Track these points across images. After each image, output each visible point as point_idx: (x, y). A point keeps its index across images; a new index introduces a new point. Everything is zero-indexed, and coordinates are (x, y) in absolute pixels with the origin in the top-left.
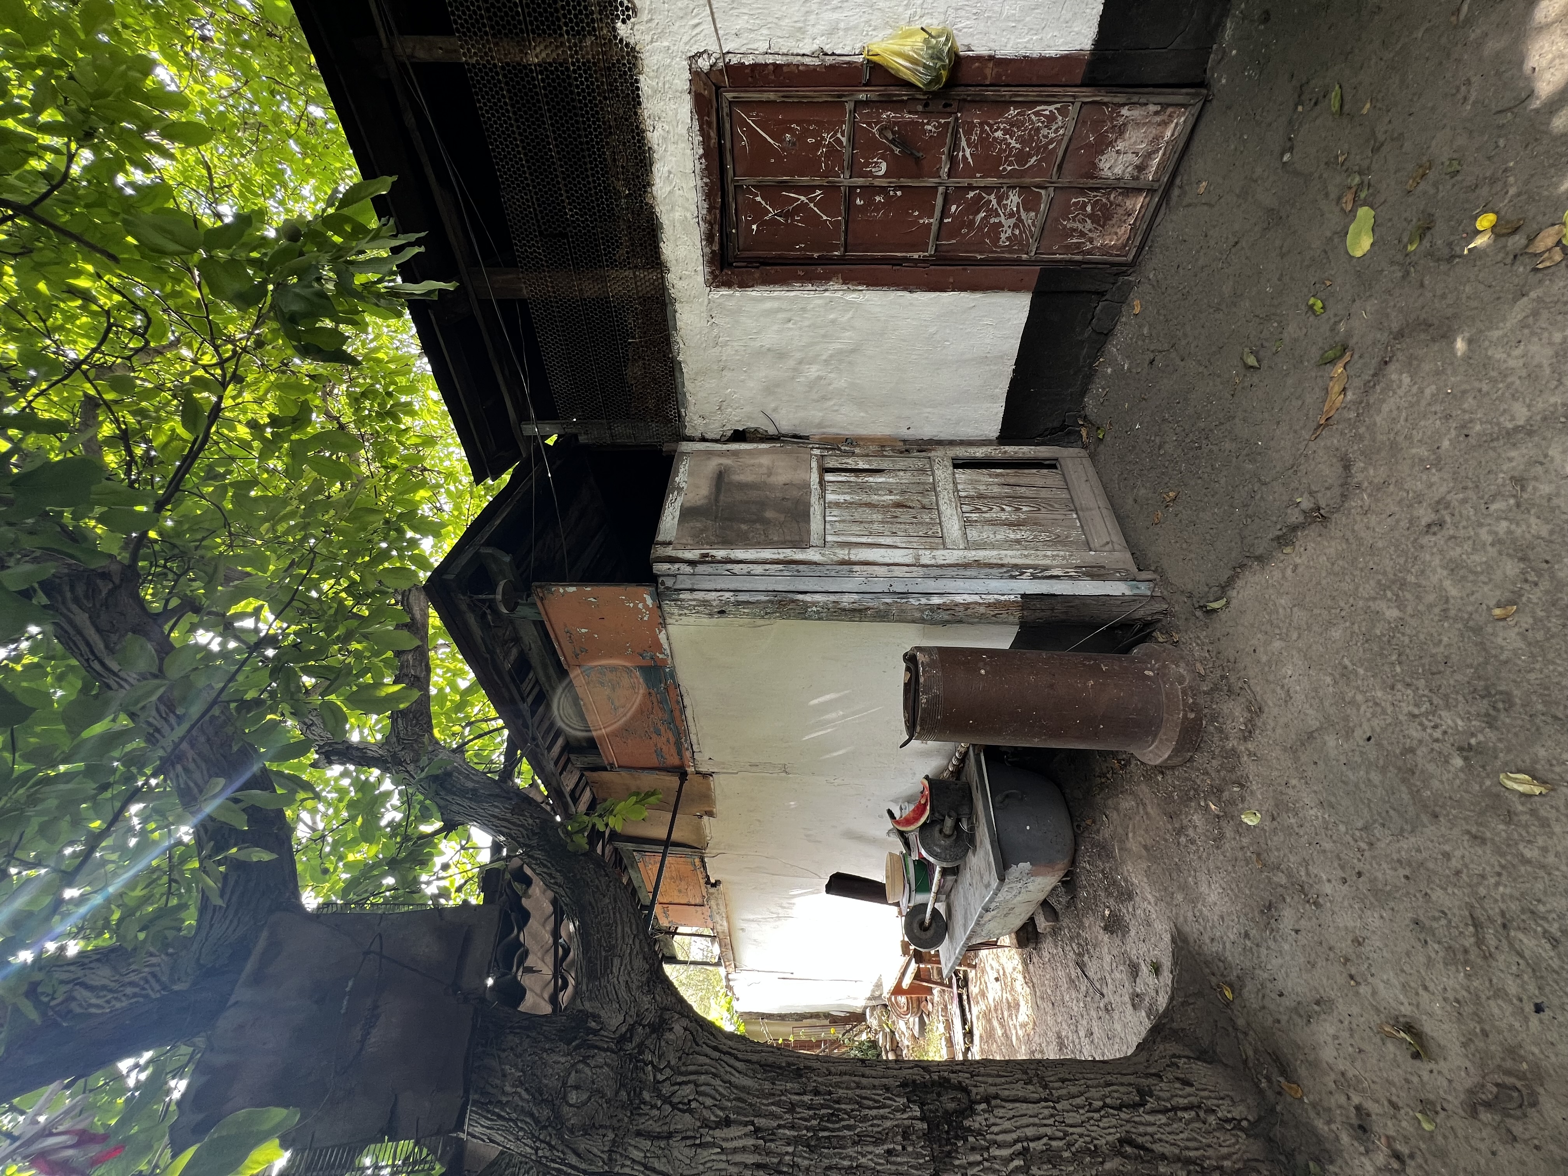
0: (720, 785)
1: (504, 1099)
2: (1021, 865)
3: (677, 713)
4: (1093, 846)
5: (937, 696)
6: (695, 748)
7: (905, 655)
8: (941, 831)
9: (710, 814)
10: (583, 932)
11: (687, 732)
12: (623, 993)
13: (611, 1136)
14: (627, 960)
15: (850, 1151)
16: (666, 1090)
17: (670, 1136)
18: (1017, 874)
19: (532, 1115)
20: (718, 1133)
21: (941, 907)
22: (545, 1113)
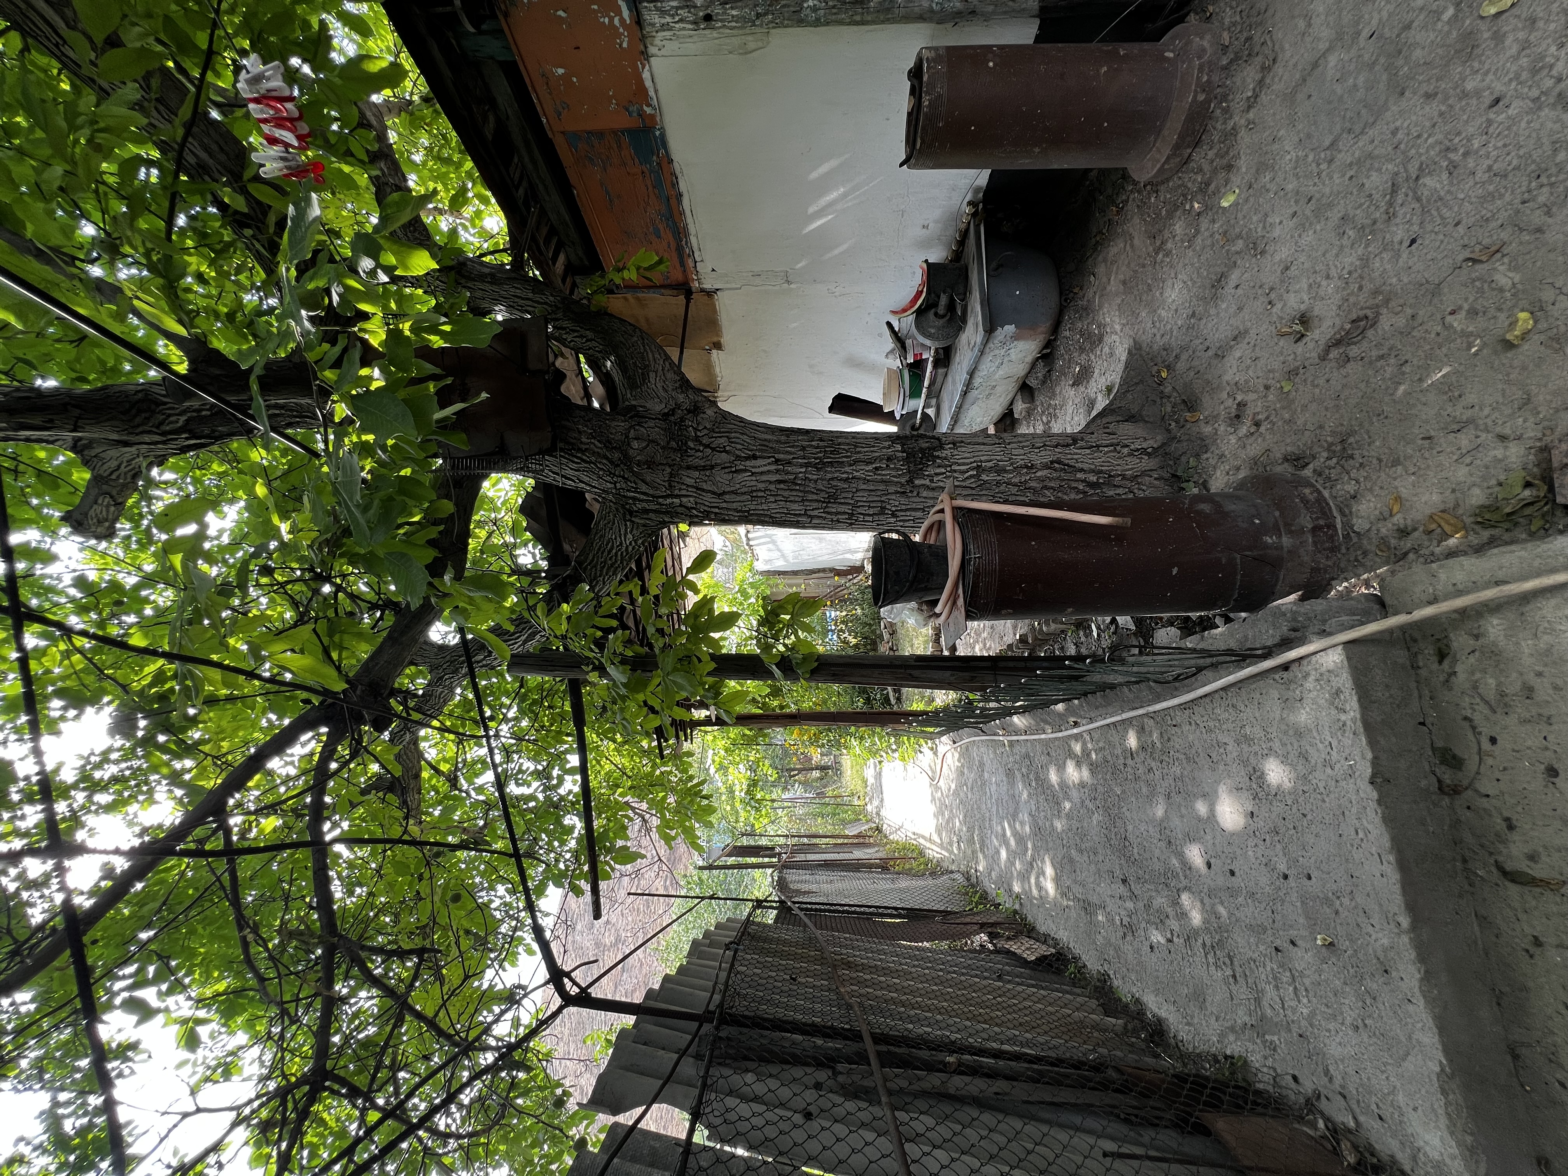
0: (725, 304)
1: (584, 447)
2: (1006, 327)
3: (673, 201)
4: (1077, 312)
5: (940, 96)
6: (697, 254)
7: (910, 72)
8: (936, 314)
9: (718, 346)
10: (621, 363)
11: (687, 234)
12: (662, 393)
13: (668, 470)
14: (660, 372)
15: (847, 469)
16: (705, 441)
17: (712, 467)
18: (1001, 338)
19: (607, 458)
20: (748, 463)
21: (931, 412)
22: (617, 455)
